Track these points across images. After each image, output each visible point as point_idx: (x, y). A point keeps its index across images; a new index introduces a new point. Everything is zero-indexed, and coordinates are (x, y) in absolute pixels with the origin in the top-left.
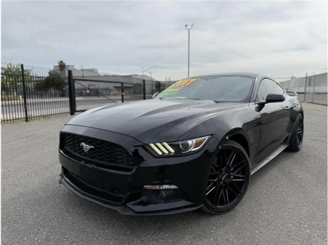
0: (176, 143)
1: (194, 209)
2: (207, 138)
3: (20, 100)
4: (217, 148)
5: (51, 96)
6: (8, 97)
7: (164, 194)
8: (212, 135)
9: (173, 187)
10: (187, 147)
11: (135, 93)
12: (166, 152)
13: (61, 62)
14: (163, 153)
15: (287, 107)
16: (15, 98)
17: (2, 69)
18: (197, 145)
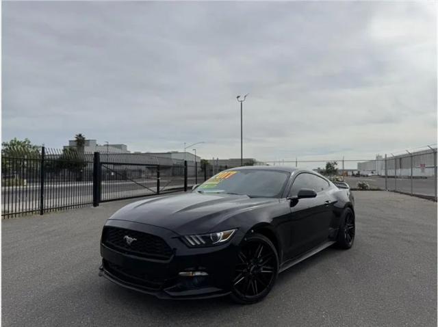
0: (207, 235)
1: (222, 295)
2: (234, 231)
3: (23, 186)
4: (243, 240)
5: (64, 180)
6: (9, 181)
7: (196, 281)
8: (238, 228)
9: (204, 274)
10: (216, 238)
11: (174, 175)
12: (199, 243)
13: (80, 135)
14: (196, 244)
15: (327, 202)
16: (18, 183)
17: (4, 144)
18: (224, 237)
